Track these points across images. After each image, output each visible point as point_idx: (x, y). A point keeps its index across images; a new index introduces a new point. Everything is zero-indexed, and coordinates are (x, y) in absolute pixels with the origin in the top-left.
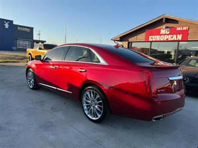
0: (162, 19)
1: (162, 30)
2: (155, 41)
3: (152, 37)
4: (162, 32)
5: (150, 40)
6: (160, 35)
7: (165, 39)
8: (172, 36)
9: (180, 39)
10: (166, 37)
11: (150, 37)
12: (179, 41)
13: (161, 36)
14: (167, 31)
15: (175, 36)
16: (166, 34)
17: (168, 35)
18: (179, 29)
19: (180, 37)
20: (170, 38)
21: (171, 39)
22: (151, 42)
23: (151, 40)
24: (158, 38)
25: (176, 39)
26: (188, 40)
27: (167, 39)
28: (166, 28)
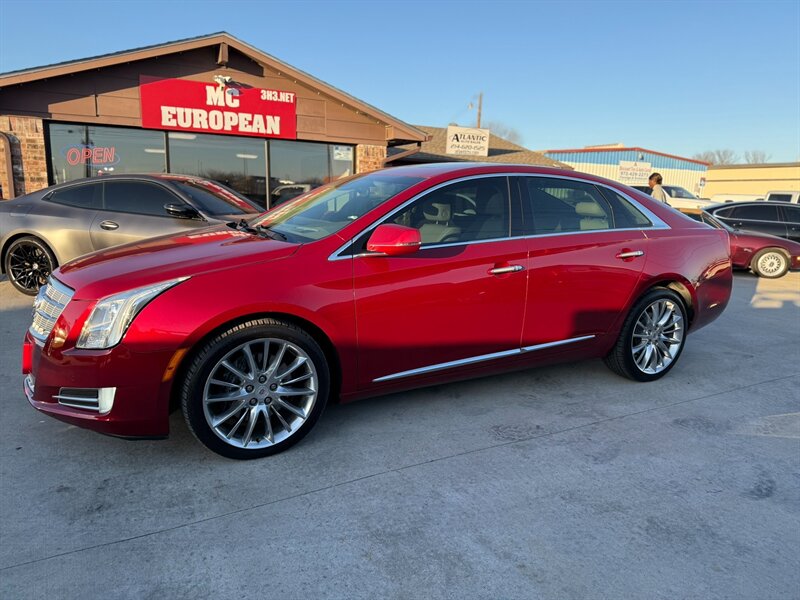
0: (215, 49)
1: (210, 89)
2: (191, 131)
3: (173, 110)
4: (214, 96)
5: (166, 121)
6: (209, 109)
7: (228, 128)
8: (249, 116)
9: (277, 132)
10: (230, 121)
11: (165, 110)
12: (269, 138)
13: (213, 113)
14: (229, 97)
15: (258, 118)
16: (226, 108)
17: (236, 110)
18: (267, 95)
19: (274, 125)
20: (242, 122)
21: (249, 129)
22: (167, 130)
23: (173, 123)
24: (199, 118)
25: (262, 131)
26: (299, 137)
27: (235, 128)
28: (229, 84)
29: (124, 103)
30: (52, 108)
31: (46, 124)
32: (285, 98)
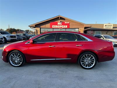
0: (59, 17)
1: (58, 23)
2: (56, 28)
4: (59, 24)
6: (58, 25)
10: (61, 26)
11: (53, 26)
12: (66, 28)
15: (64, 26)
16: (60, 25)
17: (61, 25)
18: (66, 23)
19: (66, 27)
20: (62, 26)
22: (53, 28)
24: (57, 26)
26: (70, 28)
27: (61, 27)
28: (60, 22)
29: (48, 25)
30: (41, 27)
31: (40, 28)
32: (68, 23)
